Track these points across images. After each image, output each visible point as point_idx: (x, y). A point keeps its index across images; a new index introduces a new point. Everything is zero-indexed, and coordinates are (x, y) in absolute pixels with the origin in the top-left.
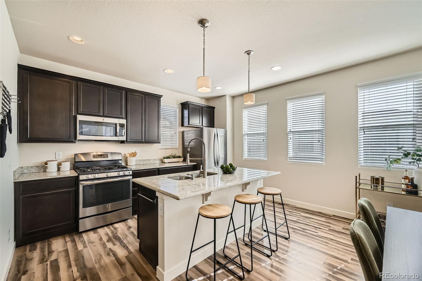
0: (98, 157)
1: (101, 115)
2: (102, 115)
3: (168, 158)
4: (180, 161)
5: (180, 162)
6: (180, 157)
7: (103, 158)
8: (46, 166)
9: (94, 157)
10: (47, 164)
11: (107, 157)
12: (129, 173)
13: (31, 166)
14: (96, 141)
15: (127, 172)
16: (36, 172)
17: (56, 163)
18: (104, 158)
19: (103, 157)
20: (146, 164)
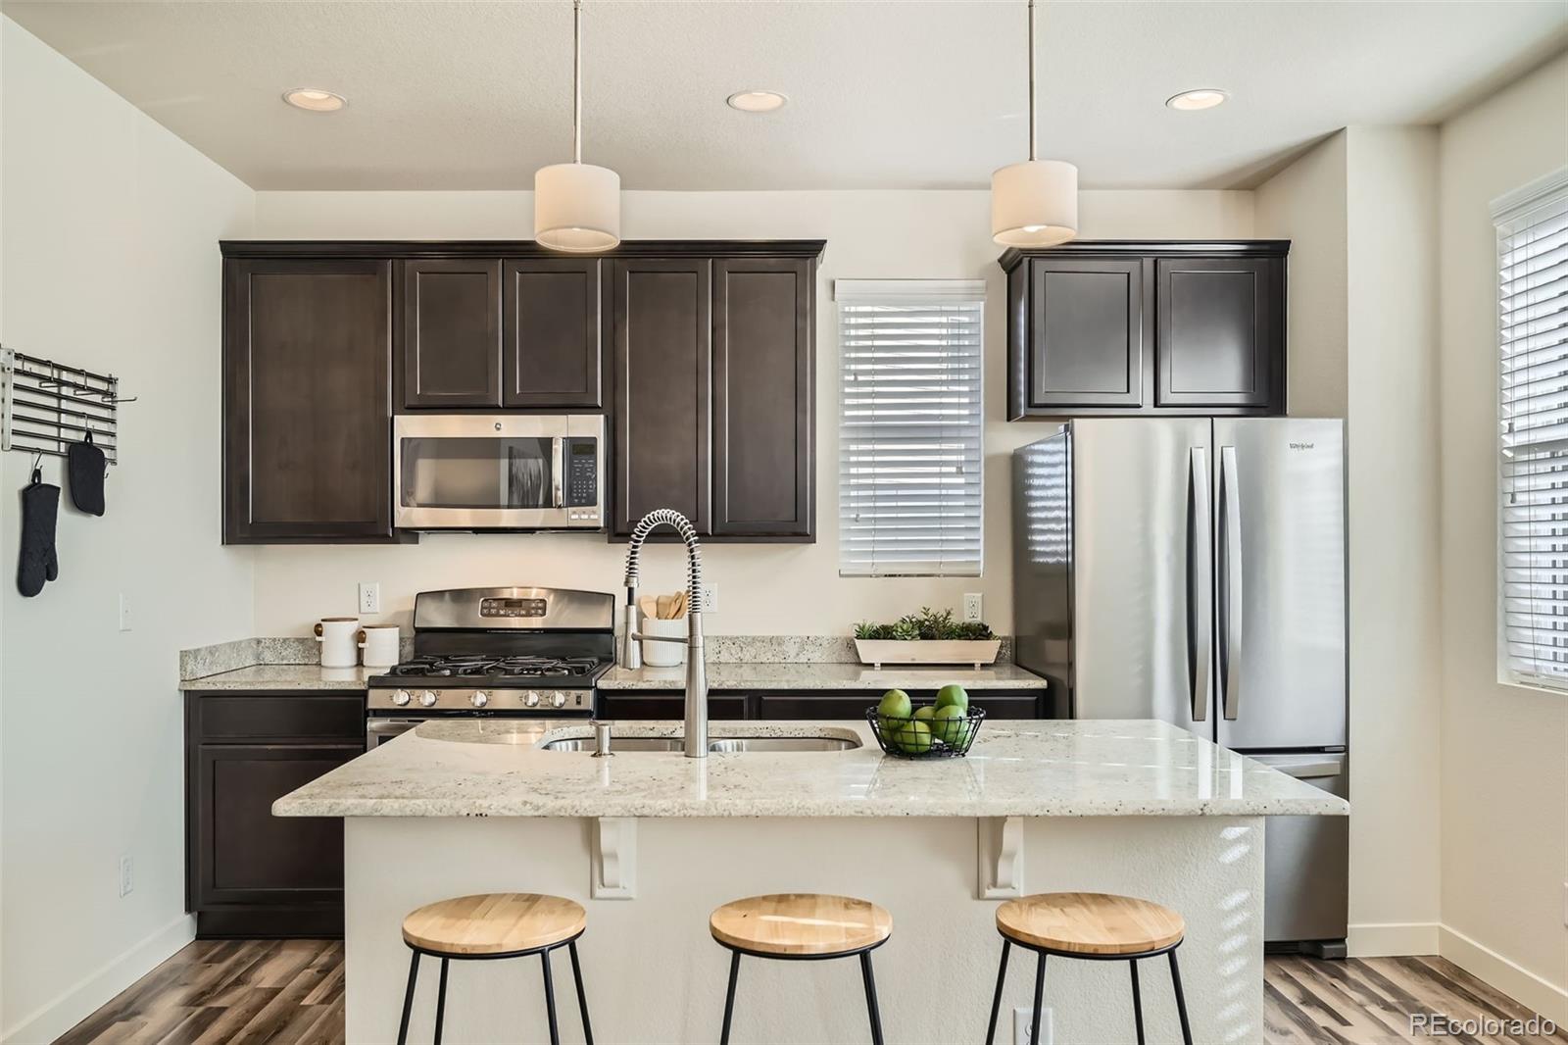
0: (502, 612)
1: (493, 403)
2: (500, 404)
3: (884, 633)
4: (978, 662)
5: (972, 665)
6: (980, 633)
7: (523, 616)
8: (318, 639)
9: (485, 611)
10: (319, 634)
11: (540, 611)
12: (579, 703)
13: (284, 637)
14: (477, 531)
15: (567, 695)
16: (297, 662)
17: (351, 628)
18: (528, 615)
19: (523, 612)
20: (756, 665)
